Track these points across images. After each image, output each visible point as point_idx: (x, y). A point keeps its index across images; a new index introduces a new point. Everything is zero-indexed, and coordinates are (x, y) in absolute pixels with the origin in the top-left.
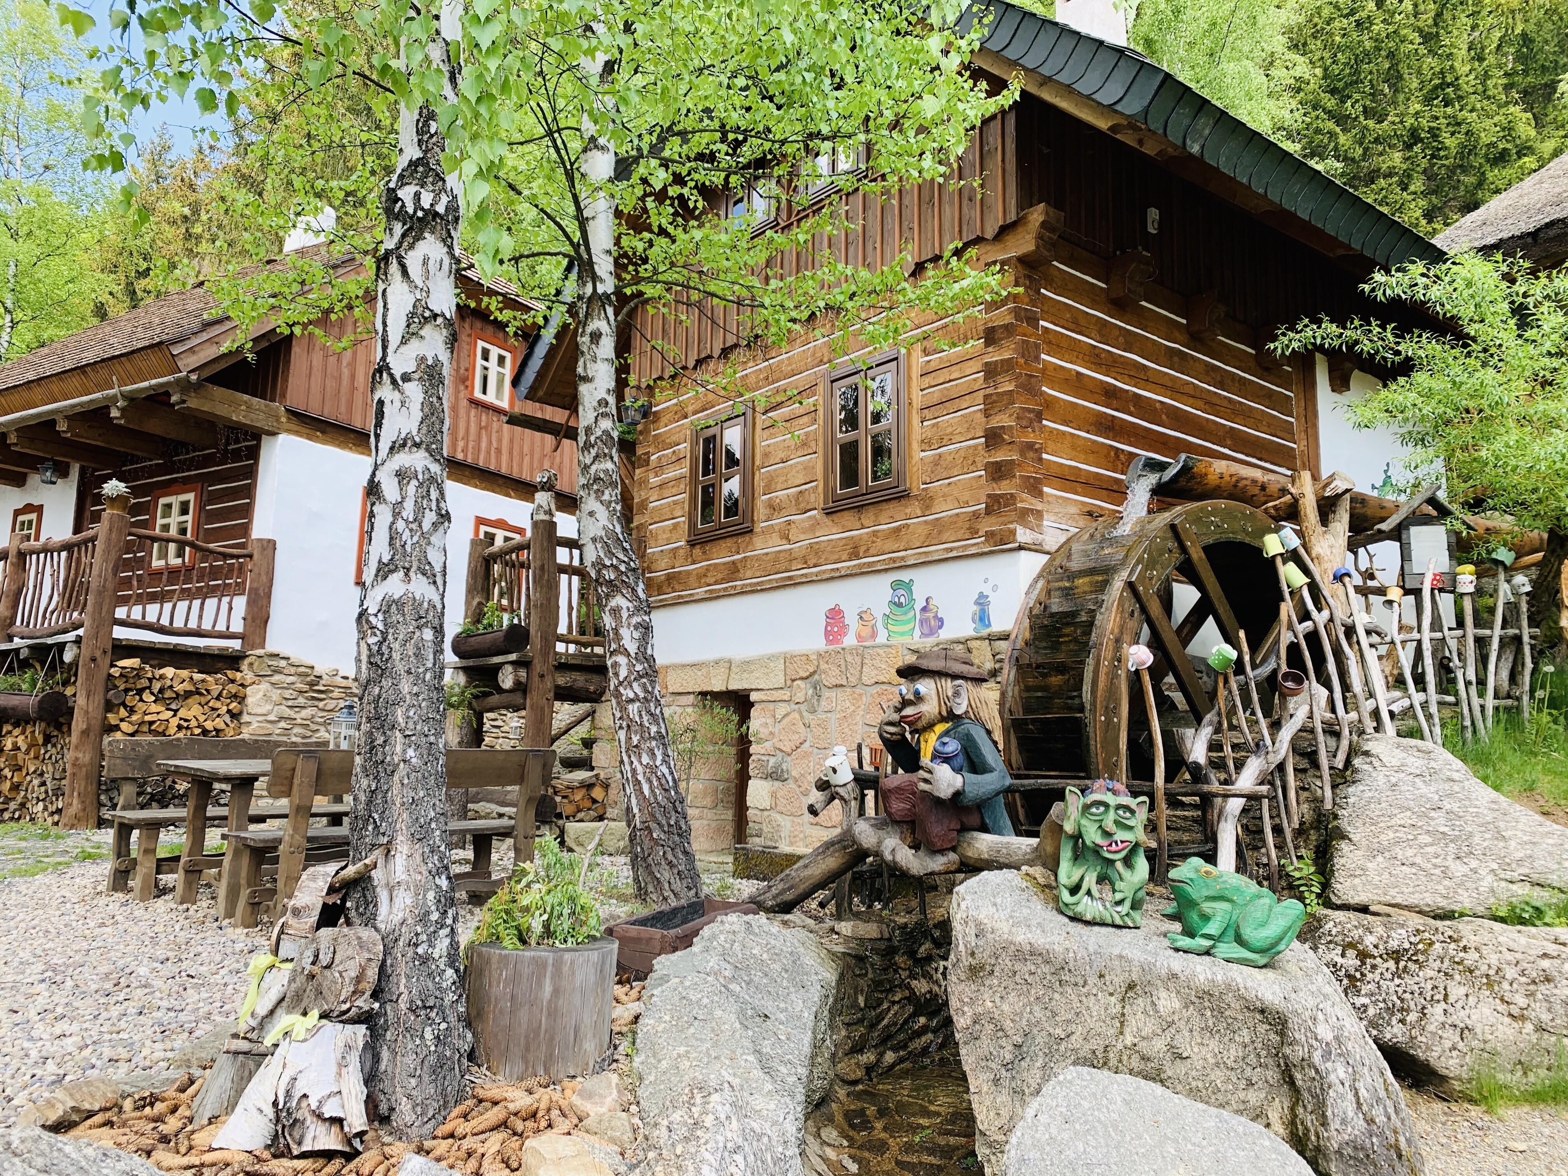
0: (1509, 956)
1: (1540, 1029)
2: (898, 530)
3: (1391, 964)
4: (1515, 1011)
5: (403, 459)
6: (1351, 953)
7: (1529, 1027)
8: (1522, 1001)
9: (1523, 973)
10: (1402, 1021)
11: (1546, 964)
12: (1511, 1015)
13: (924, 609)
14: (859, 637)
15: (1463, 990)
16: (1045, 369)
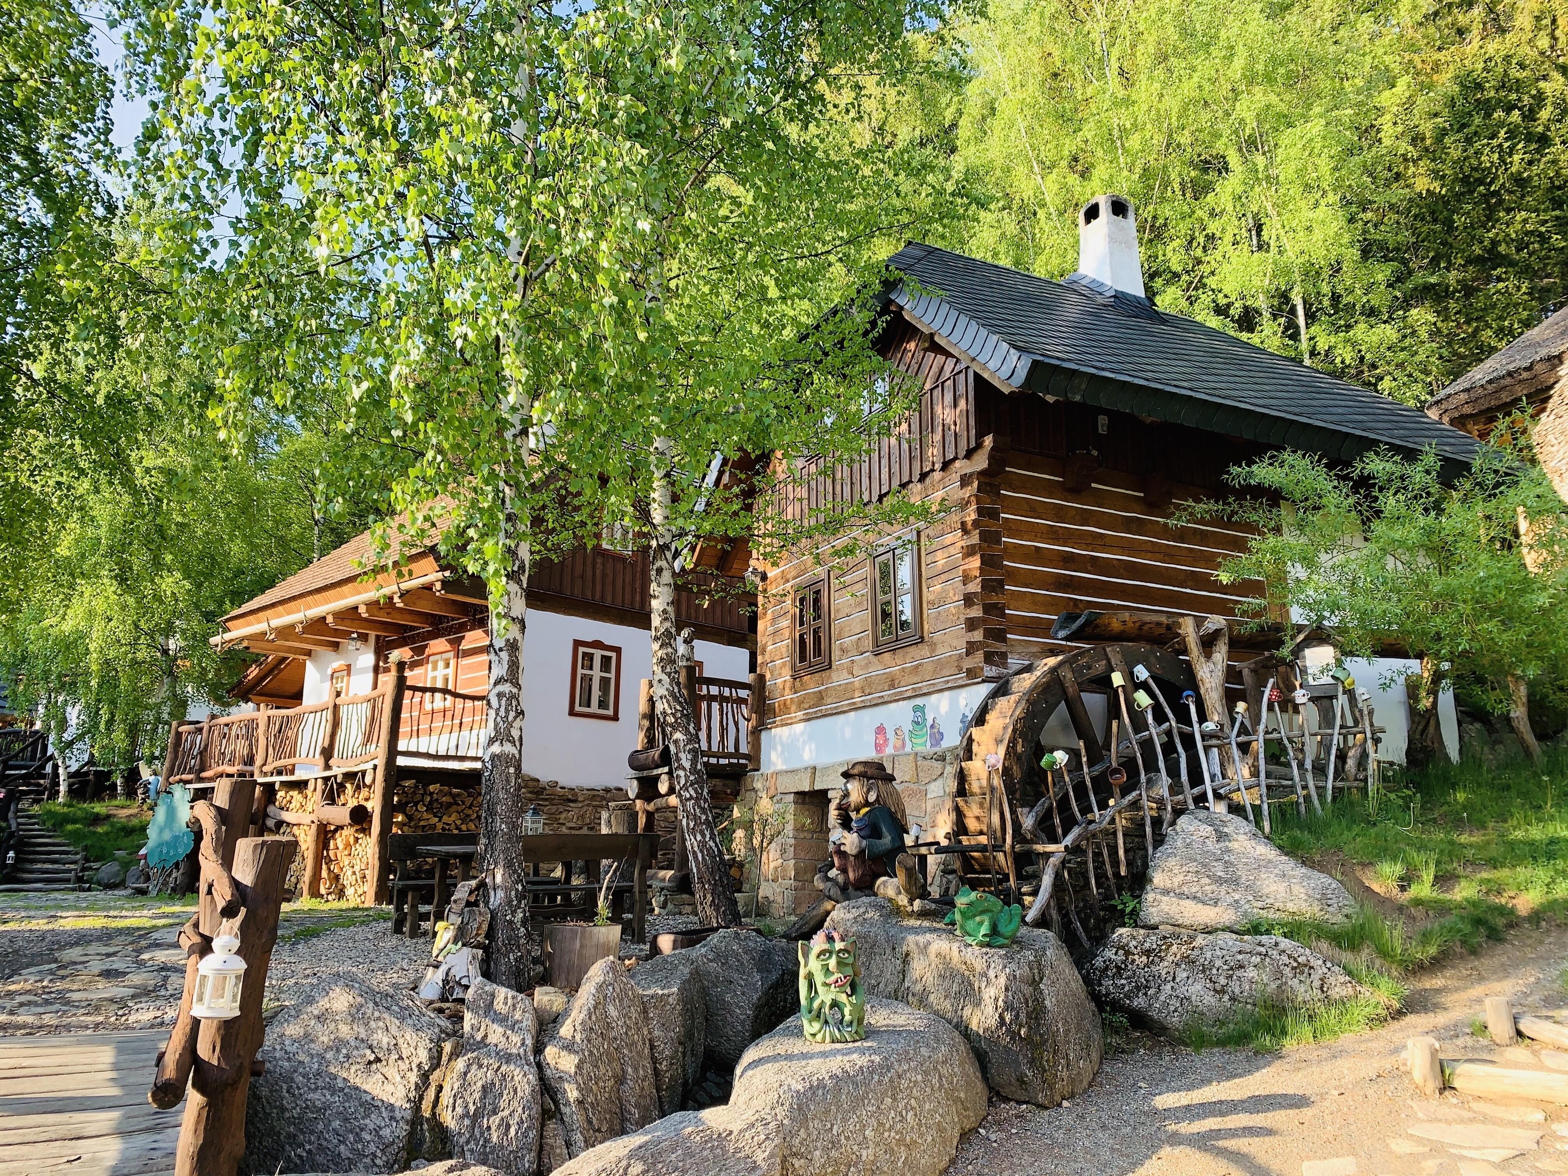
0: (1218, 953)
1: (1233, 999)
2: (917, 667)
3: (1144, 958)
4: (1218, 987)
5: (500, 688)
6: (1121, 952)
7: (1226, 998)
8: (1223, 981)
9: (1226, 963)
10: (1146, 994)
11: (1240, 957)
12: (1215, 990)
13: (932, 726)
14: (895, 747)
15: (1185, 975)
16: (1006, 548)
